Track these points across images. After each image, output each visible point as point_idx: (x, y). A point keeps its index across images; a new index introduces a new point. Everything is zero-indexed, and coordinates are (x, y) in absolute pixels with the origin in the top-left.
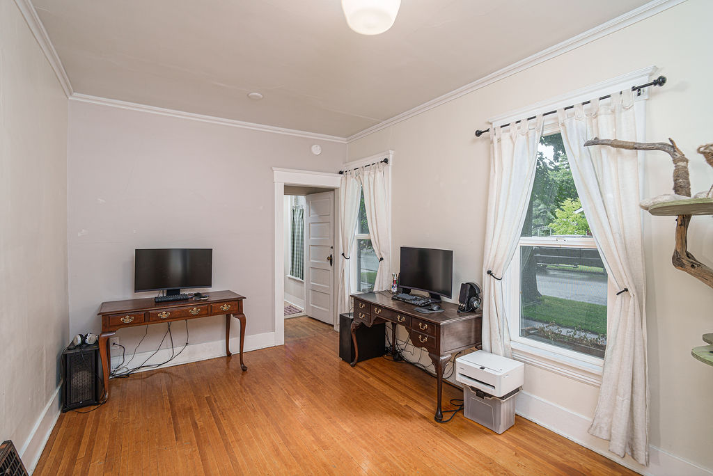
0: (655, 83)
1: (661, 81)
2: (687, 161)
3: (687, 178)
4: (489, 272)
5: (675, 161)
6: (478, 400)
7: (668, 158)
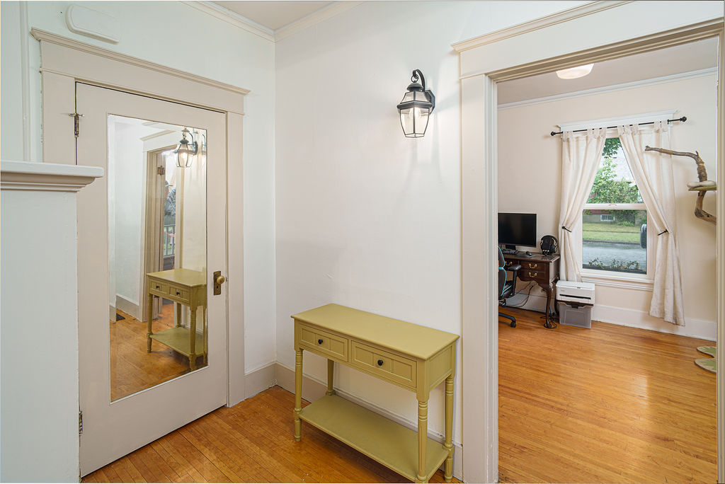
0: (681, 120)
1: (684, 119)
2: (703, 163)
3: (705, 172)
4: (563, 228)
5: (698, 163)
6: (574, 310)
7: (693, 161)
